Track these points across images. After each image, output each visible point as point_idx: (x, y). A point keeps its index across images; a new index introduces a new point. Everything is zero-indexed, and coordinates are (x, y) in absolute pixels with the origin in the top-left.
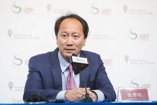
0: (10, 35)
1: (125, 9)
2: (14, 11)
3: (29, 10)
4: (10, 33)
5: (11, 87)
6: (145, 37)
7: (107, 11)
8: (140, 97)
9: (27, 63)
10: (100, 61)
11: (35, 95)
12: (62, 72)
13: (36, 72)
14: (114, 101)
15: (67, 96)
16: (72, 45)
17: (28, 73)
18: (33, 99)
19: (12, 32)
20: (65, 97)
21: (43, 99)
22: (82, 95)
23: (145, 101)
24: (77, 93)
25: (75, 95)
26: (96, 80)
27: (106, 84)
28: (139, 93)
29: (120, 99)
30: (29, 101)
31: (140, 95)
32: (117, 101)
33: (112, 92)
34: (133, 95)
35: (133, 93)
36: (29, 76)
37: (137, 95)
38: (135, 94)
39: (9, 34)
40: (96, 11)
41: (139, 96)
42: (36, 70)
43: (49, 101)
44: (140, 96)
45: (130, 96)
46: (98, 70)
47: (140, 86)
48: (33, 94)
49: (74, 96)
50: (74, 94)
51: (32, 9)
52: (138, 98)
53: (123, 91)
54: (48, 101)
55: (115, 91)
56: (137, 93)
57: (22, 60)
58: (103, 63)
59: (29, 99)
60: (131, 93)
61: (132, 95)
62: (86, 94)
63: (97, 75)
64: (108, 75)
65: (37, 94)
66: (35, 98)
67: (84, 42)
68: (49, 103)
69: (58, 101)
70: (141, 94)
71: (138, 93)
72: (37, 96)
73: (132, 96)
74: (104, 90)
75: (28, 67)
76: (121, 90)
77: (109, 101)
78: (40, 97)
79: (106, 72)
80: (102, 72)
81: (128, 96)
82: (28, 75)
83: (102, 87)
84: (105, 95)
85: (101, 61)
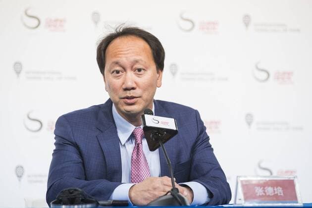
0: (18, 73)
1: (247, 20)
2: (25, 25)
3: (56, 24)
4: (18, 68)
5: (19, 175)
6: (285, 76)
7: (210, 26)
8: (281, 196)
9: (52, 129)
10: (198, 123)
11: (71, 191)
12: (121, 144)
13: (70, 144)
14: (226, 203)
15: (133, 194)
16: (133, 89)
17: (54, 147)
18: (68, 199)
19: (21, 66)
20: (130, 197)
21: (87, 200)
22: (165, 192)
23: (289, 203)
24: (155, 189)
25: (149, 193)
26: (191, 161)
27: (211, 170)
28: (279, 188)
29: (240, 199)
30: (59, 202)
31: (279, 191)
32: (235, 203)
33: (224, 186)
34: (266, 191)
35: (266, 188)
36: (56, 153)
37: (274, 191)
38: (270, 190)
39: (15, 70)
40: (188, 25)
41: (277, 194)
42: (69, 141)
43: (100, 202)
44: (281, 193)
45: (261, 194)
46: (196, 142)
47: (275, 174)
48: (68, 189)
49: (147, 195)
50: (148, 190)
51: (61, 21)
52: (276, 197)
53: (247, 183)
54: (98, 204)
55: (228, 184)
56: (274, 188)
57: (42, 122)
58: (205, 128)
59: (61, 198)
60: (262, 188)
61: (264, 192)
62: (172, 190)
63: (193, 150)
64: (215, 152)
65: (76, 190)
66: (72, 197)
67: (160, 78)
68: (100, 206)
69: (117, 202)
70: (283, 189)
71: (277, 187)
72: (76, 193)
73: (264, 194)
74: (207, 182)
75: (55, 136)
76: (242, 181)
77: (218, 204)
78: (80, 196)
79: (210, 146)
80: (203, 145)
81: (257, 193)
82: (54, 151)
83: (204, 175)
84: (208, 190)
85: (202, 123)
